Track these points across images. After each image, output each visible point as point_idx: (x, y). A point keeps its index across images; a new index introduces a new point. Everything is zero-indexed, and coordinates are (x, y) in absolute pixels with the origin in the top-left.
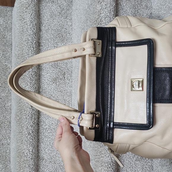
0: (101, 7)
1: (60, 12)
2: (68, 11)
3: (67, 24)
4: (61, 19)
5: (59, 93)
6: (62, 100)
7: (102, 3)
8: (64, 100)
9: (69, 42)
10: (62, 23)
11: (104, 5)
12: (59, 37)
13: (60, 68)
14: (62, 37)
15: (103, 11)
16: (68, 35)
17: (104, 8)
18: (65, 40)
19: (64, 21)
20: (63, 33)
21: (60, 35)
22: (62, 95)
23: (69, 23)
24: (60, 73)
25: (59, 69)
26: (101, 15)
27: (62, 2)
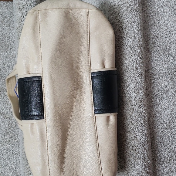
0: (21, 14)
1: (2, 21)
2: (10, 19)
3: (10, 33)
4: (4, 28)
5: (4, 106)
6: (8, 112)
7: (23, 10)
8: (10, 113)
9: (14, 51)
10: (4, 32)
11: (24, 12)
12: (2, 46)
13: (4, 79)
14: (5, 47)
15: (23, 19)
16: (12, 43)
17: (25, 15)
18: (9, 49)
19: (7, 29)
20: (6, 42)
21: (3, 44)
22: (8, 107)
23: (12, 31)
24: (4, 84)
25: (3, 81)
26: (22, 23)
27: (3, 10)
